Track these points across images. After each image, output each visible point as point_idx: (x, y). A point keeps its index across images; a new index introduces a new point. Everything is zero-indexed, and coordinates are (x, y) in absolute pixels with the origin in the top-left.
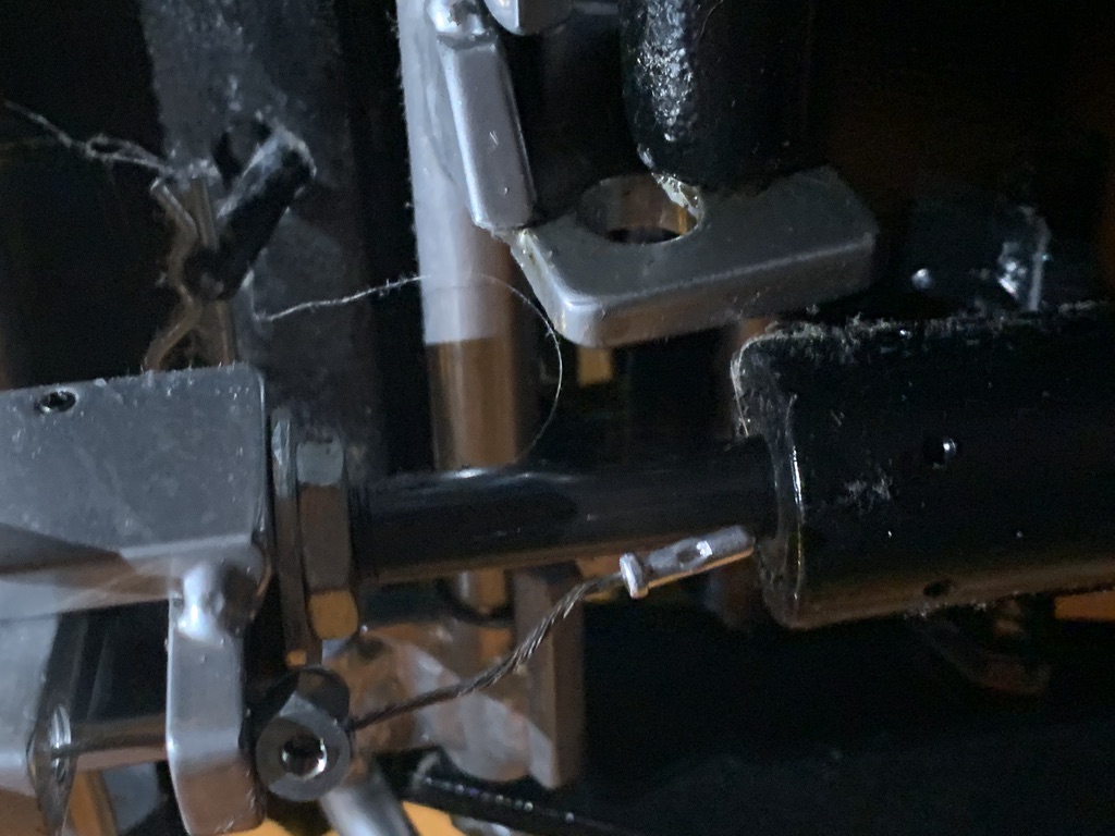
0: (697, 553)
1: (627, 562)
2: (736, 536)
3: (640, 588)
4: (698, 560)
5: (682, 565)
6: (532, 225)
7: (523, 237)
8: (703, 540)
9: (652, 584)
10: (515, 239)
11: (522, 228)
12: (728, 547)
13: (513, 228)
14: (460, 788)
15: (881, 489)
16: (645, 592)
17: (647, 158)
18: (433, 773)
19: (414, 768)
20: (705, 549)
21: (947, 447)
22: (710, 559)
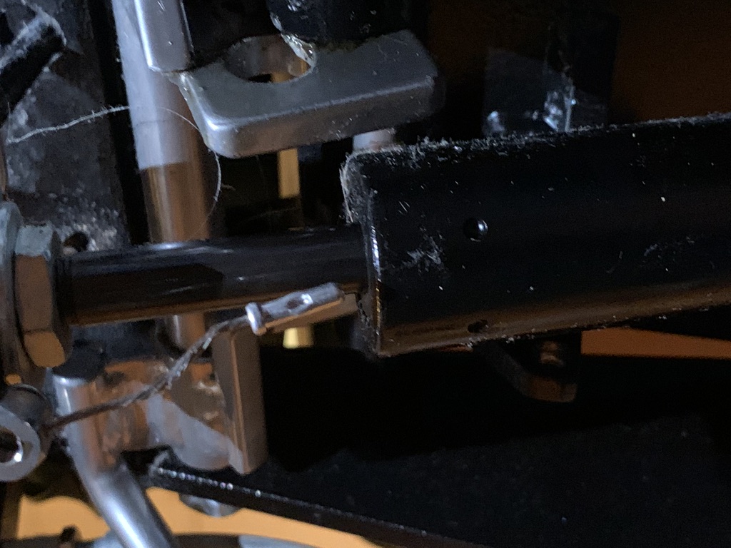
0: (301, 302)
1: (251, 309)
2: (330, 290)
3: (259, 327)
4: (302, 307)
5: (290, 311)
6: (190, 69)
7: (183, 77)
8: (305, 293)
9: (268, 325)
10: (178, 79)
11: (182, 71)
12: (323, 297)
13: (177, 71)
14: (183, 475)
15: (434, 257)
16: (264, 330)
17: (277, 23)
18: (165, 465)
19: (151, 461)
20: (307, 299)
21: (481, 227)
22: (311, 307)
